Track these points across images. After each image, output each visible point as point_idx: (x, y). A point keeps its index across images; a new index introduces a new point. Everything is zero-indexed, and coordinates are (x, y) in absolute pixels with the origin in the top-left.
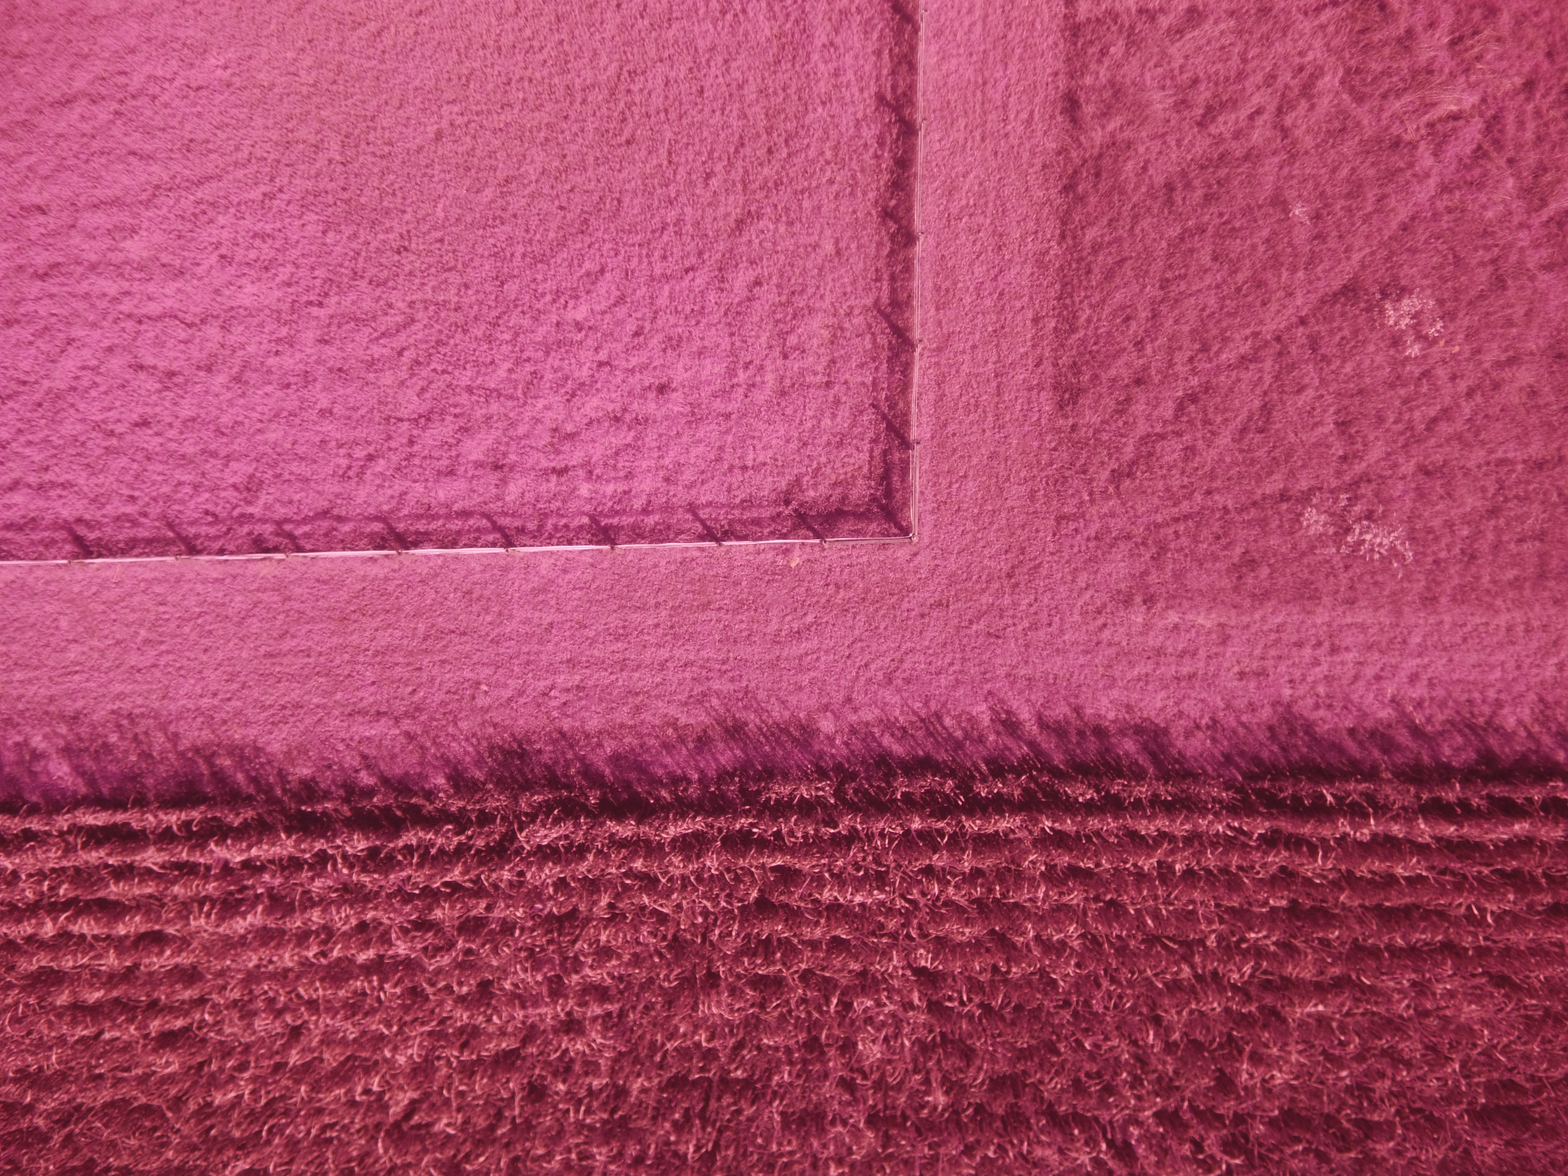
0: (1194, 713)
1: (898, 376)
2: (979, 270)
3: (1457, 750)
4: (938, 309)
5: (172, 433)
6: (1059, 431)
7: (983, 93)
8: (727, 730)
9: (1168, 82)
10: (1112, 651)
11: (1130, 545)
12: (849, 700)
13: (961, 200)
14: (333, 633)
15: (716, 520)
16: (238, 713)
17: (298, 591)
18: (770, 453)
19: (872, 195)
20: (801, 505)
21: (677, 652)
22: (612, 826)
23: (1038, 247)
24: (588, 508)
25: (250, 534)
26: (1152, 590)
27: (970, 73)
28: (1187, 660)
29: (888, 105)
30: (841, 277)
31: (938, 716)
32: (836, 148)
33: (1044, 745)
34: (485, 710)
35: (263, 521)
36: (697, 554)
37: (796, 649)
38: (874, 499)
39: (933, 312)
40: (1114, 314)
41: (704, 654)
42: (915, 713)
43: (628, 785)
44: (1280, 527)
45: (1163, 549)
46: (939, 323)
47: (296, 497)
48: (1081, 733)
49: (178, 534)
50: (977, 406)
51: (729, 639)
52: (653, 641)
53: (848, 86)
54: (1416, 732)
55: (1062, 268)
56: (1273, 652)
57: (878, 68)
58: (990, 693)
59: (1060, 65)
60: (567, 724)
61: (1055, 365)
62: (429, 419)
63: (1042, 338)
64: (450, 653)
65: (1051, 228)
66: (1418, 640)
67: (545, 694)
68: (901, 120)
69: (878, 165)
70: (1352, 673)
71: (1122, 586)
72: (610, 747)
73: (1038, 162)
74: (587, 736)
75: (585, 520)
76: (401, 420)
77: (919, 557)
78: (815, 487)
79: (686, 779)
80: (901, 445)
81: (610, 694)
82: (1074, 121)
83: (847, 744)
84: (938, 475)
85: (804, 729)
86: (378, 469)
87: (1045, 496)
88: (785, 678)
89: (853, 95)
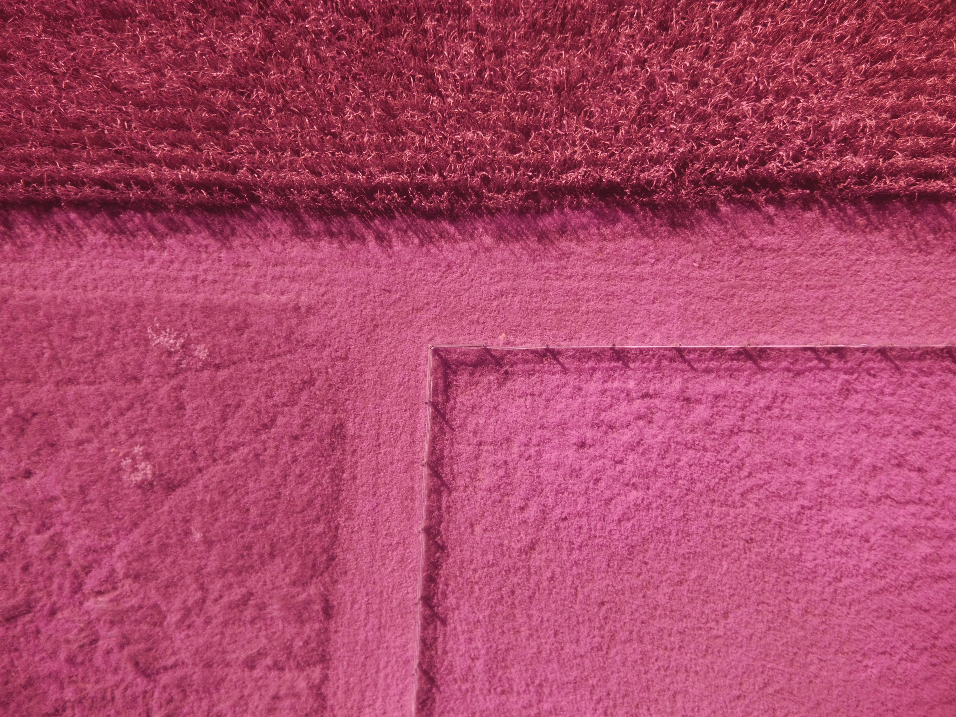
0: (276, 244)
1: (438, 447)
2: (387, 510)
4: (413, 488)
5: (898, 427)
6: (343, 411)
7: (380, 622)
8: (548, 237)
9: (269, 622)
10: (320, 280)
11: (306, 342)
12: (474, 254)
13: (396, 555)
14: (792, 300)
15: (550, 364)
16: (851, 252)
17: (815, 326)
18: (516, 403)
19: (451, 560)
20: (498, 371)
21: (576, 284)
23: (351, 523)
24: (630, 373)
25: (846, 362)
26: (295, 315)
27: (388, 635)
28: (278, 274)
29: (439, 618)
30: (471, 510)
31: (422, 244)
32: (472, 592)
33: (362, 226)
34: (695, 251)
35: (837, 370)
36: (562, 342)
37: (504, 285)
38: (454, 373)
39: (416, 486)
40: (308, 479)
41: (559, 283)
42: (435, 246)
43: (607, 205)
44: (221, 349)
45: (288, 338)
46: (412, 478)
48: (341, 233)
49: (892, 362)
50: (391, 427)
51: (544, 291)
52: (590, 292)
53: (463, 632)
55: (338, 509)
56: (229, 278)
57: (445, 642)
58: (390, 257)
59: (333, 637)
60: (645, 242)
61: (344, 450)
62: (732, 431)
63: (351, 467)
64: (717, 286)
65: (343, 534)
66: (148, 283)
67: (658, 260)
68: (431, 607)
69: (446, 579)
70: (187, 264)
71: (312, 318)
72: (619, 227)
73: (349, 576)
74: (632, 234)
75: (631, 365)
76: (750, 431)
77: (429, 337)
78: (489, 383)
79: (571, 208)
80: (437, 405)
81: (617, 260)
82: (326, 601)
83: (476, 228)
84: (416, 387)
85: (501, 238)
86: (764, 401)
87: (354, 372)
88: (511, 268)
89: (461, 625)
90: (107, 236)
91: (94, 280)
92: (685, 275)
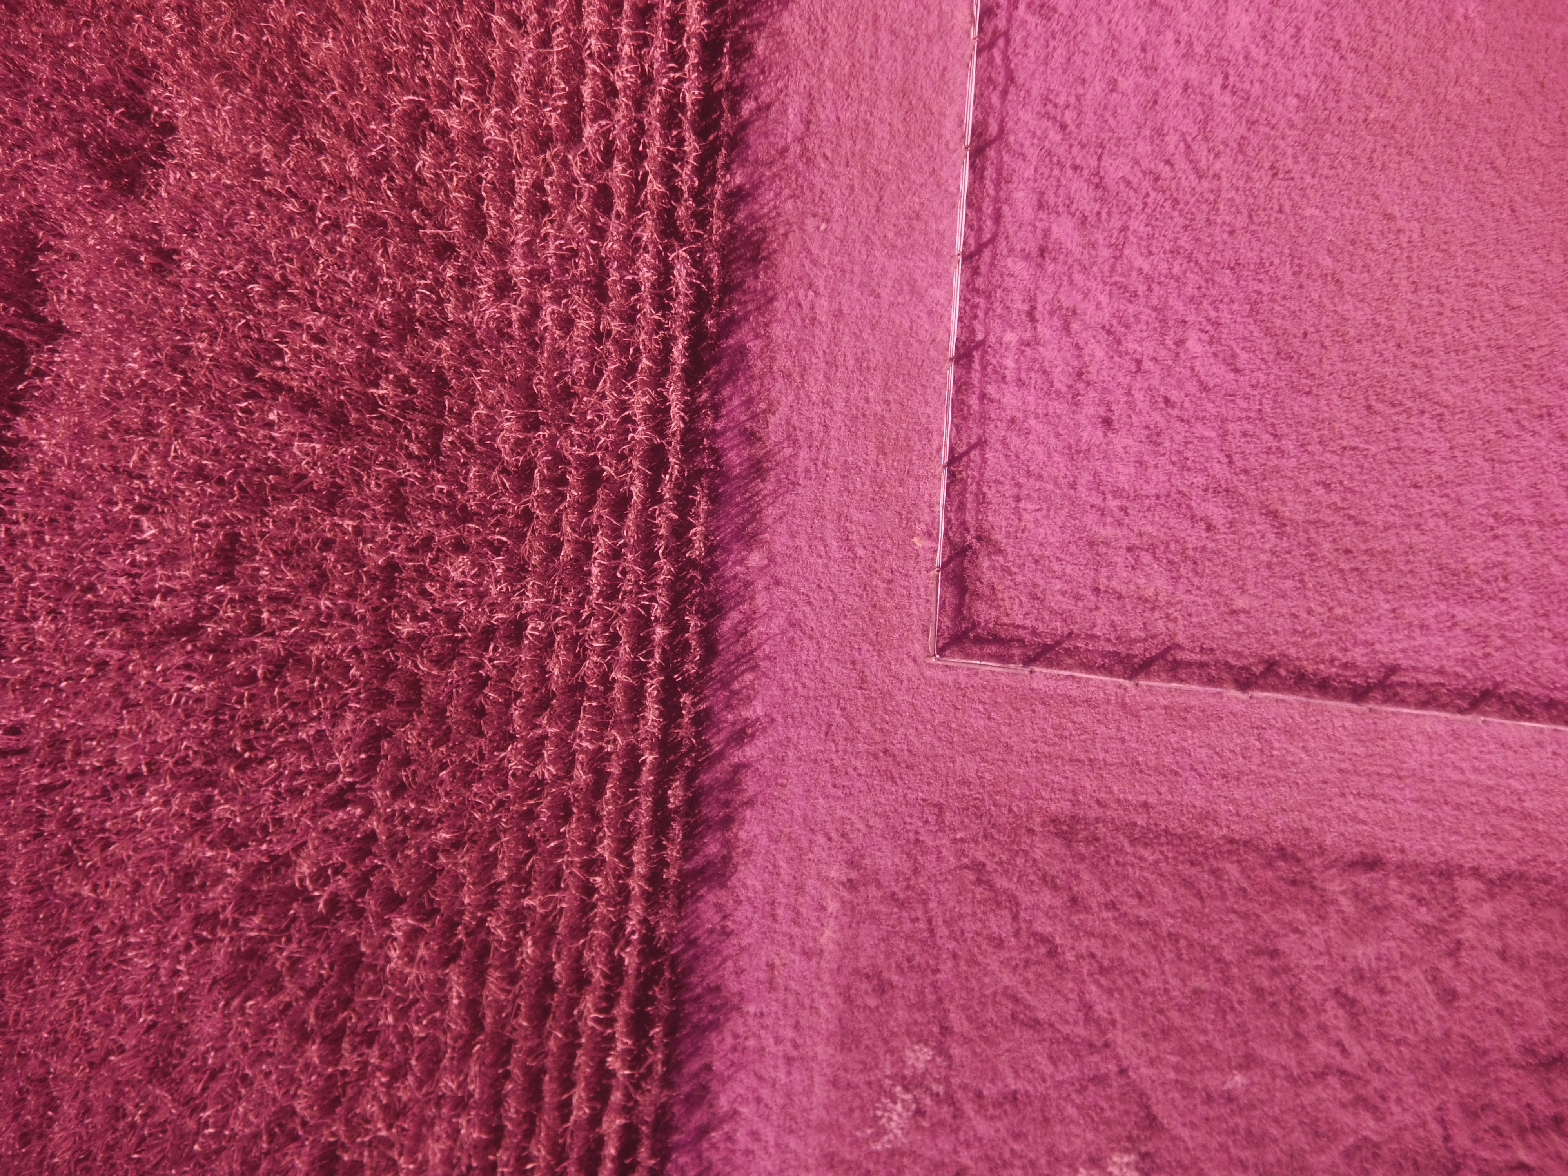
0: (739, 915)
1: (1099, 661)
2: (1203, 753)
3: (682, 1170)
4: (1166, 707)
6: (1029, 817)
7: (1390, 775)
8: (759, 461)
9: (1383, 964)
10: (805, 844)
11: (908, 873)
12: (778, 583)
13: (1279, 743)
14: (891, 82)
15: (968, 467)
17: (936, 49)
18: (1031, 526)
19: (1292, 651)
20: (975, 552)
21: (838, 419)
22: (682, 341)
23: (1222, 817)
24: (992, 339)
25: (999, 6)
26: (862, 888)
27: (1412, 763)
28: (790, 915)
29: (1387, 676)
30: (1208, 613)
31: (754, 668)
32: (1345, 619)
33: (719, 766)
34: (802, 227)
35: (1010, 19)
36: (935, 445)
37: (831, 535)
38: (975, 625)
39: (1163, 702)
40: (1146, 883)
41: (835, 445)
42: (760, 645)
43: (716, 361)
44: (915, 1022)
45: (902, 905)
46: (1150, 708)
47: (1030, 52)
48: (728, 803)
50: (1061, 737)
51: (847, 470)
52: (854, 394)
53: (1409, 637)
54: (703, 1131)
55: (1199, 837)
56: (791, 999)
57: (1426, 670)
58: (773, 720)
59: (1411, 856)
60: (780, 305)
61: (1097, 820)
62: (1097, 186)
63: (1126, 810)
64: (859, 196)
65: (1241, 830)
66: (793, 1145)
67: (811, 286)
68: (1369, 688)
69: (1322, 661)
70: (764, 1073)
71: (867, 861)
72: (754, 345)
73: (1313, 825)
74: (767, 324)
75: (980, 337)
76: (1100, 158)
77: (912, 664)
78: (992, 568)
79: (717, 418)
80: (1028, 657)
81: (805, 350)
82: (1353, 865)
83: (735, 577)
84: (993, 690)
85: (754, 536)
86: (1051, 134)
87: (964, 795)
88: (804, 522)
89: (1399, 641)
92: (838, 244)
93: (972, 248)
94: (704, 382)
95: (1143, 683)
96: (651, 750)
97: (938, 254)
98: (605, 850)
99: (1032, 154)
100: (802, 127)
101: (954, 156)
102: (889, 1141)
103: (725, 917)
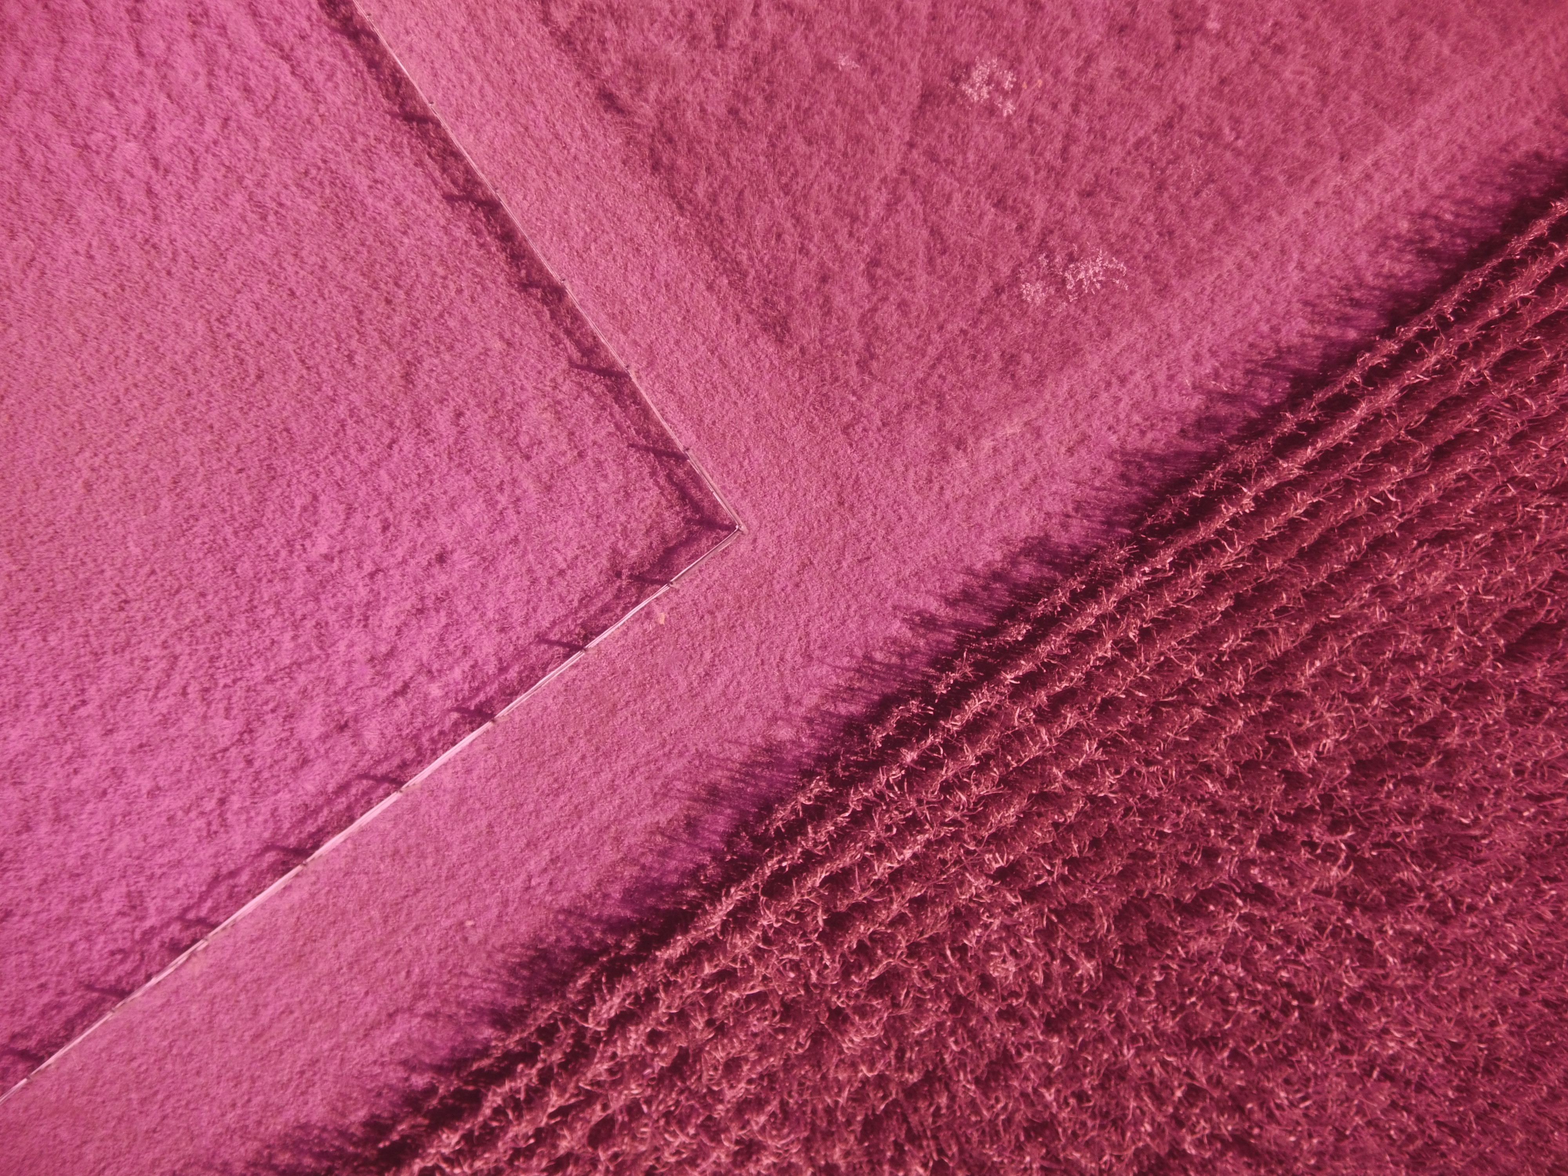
0: (1058, 507)
1: (633, 408)
2: (634, 279)
3: (1271, 390)
4: (625, 333)
6: (794, 361)
7: (531, 137)
8: (706, 801)
9: (671, 30)
10: (962, 503)
11: (913, 411)
12: (787, 699)
13: (578, 233)
14: (299, 977)
15: (570, 632)
17: (240, 964)
18: (575, 545)
19: (501, 279)
20: (632, 568)
21: (618, 767)
22: (663, 954)
23: (669, 228)
24: (449, 704)
25: (162, 944)
26: (956, 435)
27: (508, 129)
28: (1022, 470)
29: (460, 198)
30: (526, 362)
31: (868, 657)
32: (443, 262)
33: (965, 618)
34: (486, 940)
35: (167, 925)
36: (574, 672)
37: (715, 690)
38: (687, 521)
39: (622, 337)
40: (765, 240)
41: (641, 751)
42: (848, 669)
43: (654, 910)
44: (1013, 315)
45: (940, 396)
46: (635, 343)
47: (180, 884)
48: (985, 588)
49: (103, 990)
50: (715, 387)
51: (653, 723)
52: (587, 773)
53: (415, 206)
54: (1229, 398)
55: (698, 232)
56: (1080, 416)
57: (429, 175)
58: (895, 608)
59: (577, 74)
60: (564, 900)
61: (752, 311)
62: (251, 731)
63: (726, 298)
64: (418, 917)
65: (667, 208)
66: (1178, 326)
67: (527, 889)
68: (480, 203)
69: (489, 252)
70: (1149, 388)
71: (932, 447)
72: (616, 891)
73: (616, 161)
74: (589, 897)
75: (455, 715)
76: (226, 750)
77: (759, 541)
78: (632, 545)
79: (702, 867)
80: (676, 461)
81: (585, 845)
82: (620, 111)
83: (812, 736)
84: (725, 465)
85: (769, 750)
86: (236, 806)
87: (821, 420)
88: (724, 720)
89: (425, 211)
90: (1283, 344)
91: (1251, 276)
92: (473, 898)
93: (386, 785)
94: (681, 903)
95: (622, 363)
96: (1000, 682)
97: (414, 809)
98: (1106, 650)
99: (265, 808)
100: (398, 1019)
101: (320, 868)
102: (1111, 262)
103: (1068, 516)
